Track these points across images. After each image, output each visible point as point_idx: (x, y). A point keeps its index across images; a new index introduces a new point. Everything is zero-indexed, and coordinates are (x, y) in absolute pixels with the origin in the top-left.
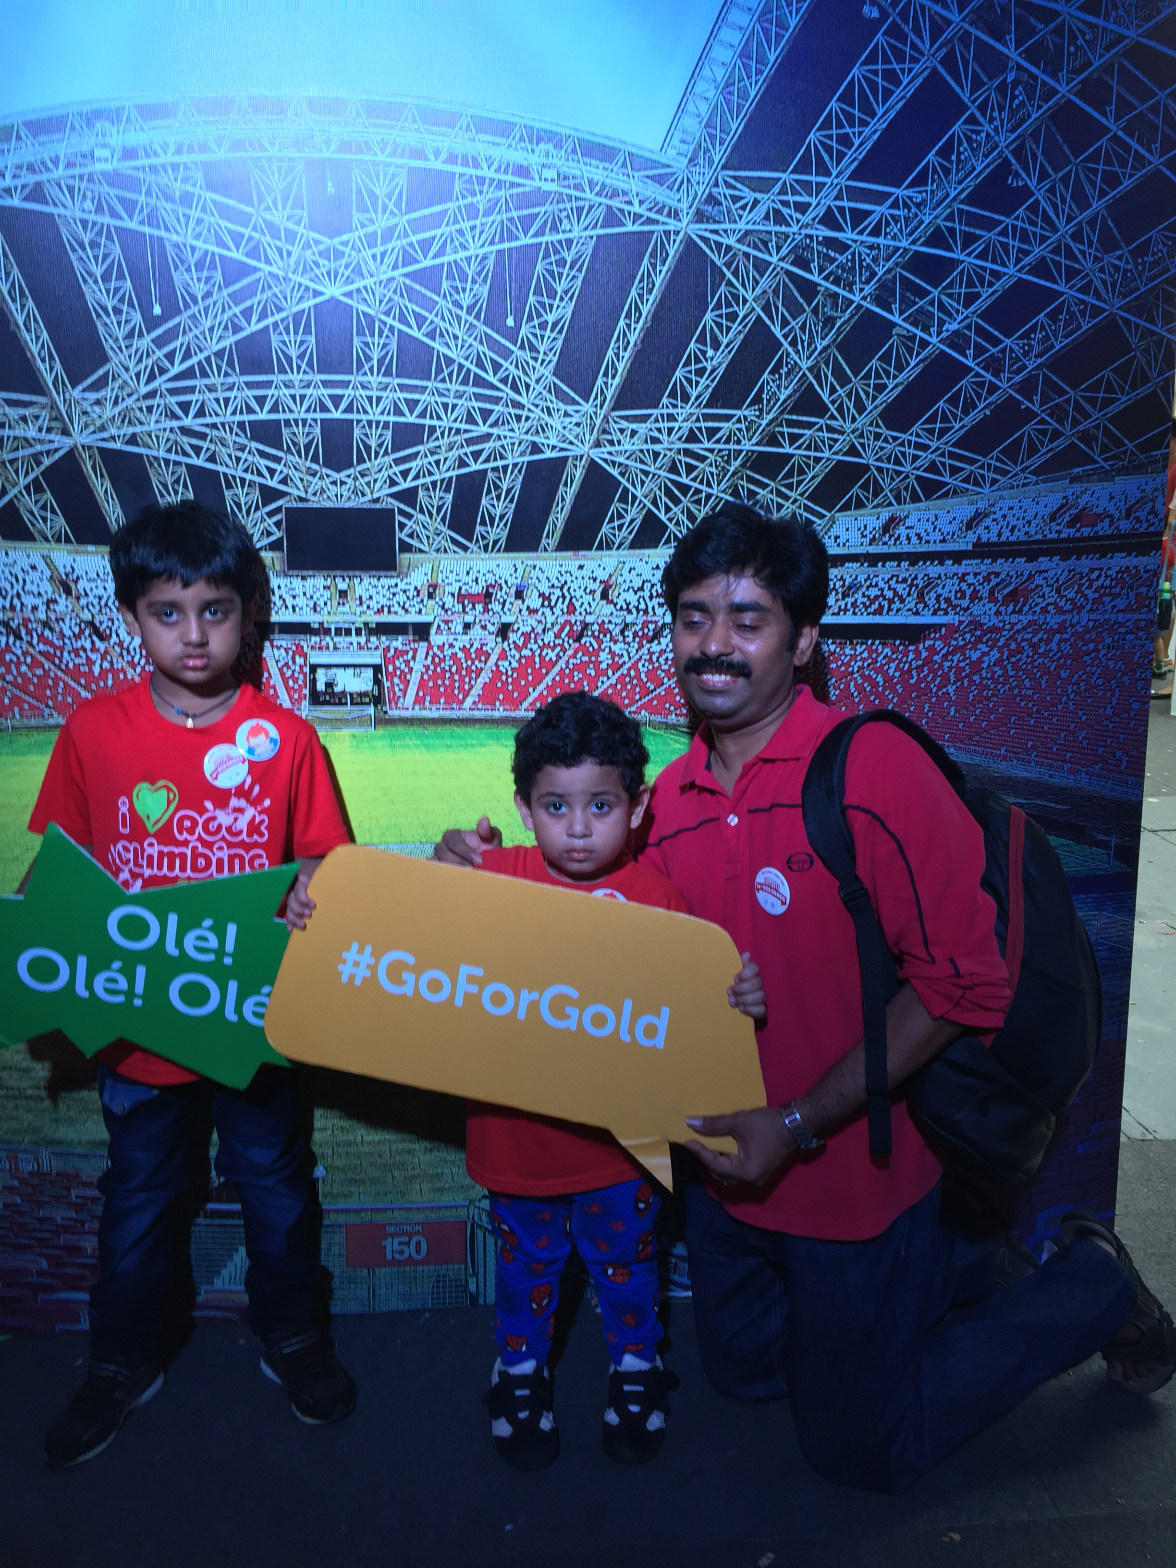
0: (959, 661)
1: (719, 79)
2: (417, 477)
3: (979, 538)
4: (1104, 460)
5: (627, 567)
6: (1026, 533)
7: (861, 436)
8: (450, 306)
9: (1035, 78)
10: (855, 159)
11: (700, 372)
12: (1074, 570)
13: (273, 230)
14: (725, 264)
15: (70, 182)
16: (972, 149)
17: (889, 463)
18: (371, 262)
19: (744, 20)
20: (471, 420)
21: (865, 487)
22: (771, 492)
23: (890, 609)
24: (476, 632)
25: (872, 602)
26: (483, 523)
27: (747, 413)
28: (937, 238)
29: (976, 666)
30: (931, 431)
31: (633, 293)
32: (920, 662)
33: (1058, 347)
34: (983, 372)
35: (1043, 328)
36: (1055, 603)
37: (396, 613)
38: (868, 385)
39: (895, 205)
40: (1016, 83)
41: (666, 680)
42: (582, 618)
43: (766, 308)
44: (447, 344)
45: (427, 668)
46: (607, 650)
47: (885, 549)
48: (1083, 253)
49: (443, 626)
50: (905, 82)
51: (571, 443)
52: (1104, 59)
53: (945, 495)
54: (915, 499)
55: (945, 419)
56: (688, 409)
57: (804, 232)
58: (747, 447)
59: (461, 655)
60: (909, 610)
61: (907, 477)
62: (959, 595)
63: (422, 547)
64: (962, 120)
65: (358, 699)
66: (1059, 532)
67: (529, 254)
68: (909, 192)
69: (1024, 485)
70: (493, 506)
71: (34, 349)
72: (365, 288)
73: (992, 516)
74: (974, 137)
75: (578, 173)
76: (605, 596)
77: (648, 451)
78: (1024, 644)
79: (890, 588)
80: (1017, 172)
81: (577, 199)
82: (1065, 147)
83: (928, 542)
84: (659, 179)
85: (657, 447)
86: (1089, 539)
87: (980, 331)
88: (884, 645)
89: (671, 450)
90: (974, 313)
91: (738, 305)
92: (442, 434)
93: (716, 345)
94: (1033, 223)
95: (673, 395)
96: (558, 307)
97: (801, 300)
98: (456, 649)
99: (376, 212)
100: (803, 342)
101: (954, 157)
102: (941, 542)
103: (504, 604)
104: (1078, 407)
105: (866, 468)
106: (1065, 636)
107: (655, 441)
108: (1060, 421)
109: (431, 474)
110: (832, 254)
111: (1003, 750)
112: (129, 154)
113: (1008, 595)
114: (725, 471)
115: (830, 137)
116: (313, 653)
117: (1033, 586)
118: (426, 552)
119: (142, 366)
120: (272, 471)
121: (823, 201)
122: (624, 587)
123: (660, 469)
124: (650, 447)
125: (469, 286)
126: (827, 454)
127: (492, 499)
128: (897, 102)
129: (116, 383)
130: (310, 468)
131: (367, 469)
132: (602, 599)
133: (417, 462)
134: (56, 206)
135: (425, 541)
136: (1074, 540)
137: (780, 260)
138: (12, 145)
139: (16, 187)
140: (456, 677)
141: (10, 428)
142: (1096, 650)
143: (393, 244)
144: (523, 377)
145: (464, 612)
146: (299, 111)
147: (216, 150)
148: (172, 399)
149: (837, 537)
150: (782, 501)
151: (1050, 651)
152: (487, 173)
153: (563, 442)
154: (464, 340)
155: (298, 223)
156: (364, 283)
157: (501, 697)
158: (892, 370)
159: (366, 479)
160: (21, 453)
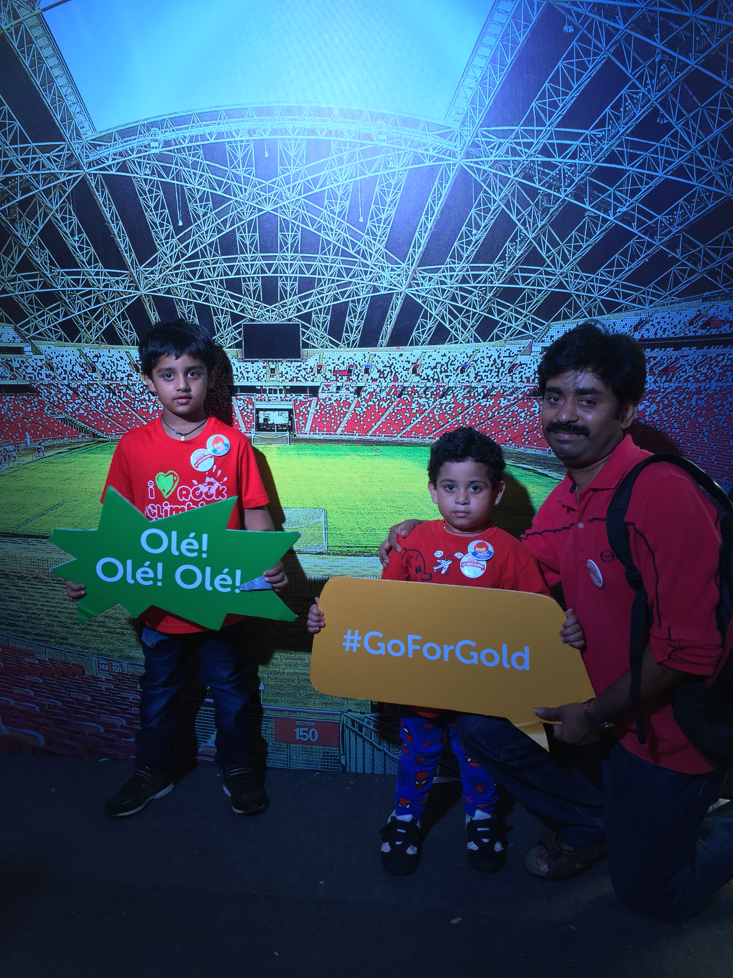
1: (478, 76)
2: (311, 307)
3: (642, 336)
4: (725, 287)
5: (427, 355)
6: (674, 333)
7: (566, 276)
8: (329, 213)
9: (674, 58)
10: (560, 115)
11: (469, 243)
12: (706, 355)
13: (237, 178)
14: (482, 181)
15: (139, 160)
16: (634, 103)
17: (584, 292)
18: (287, 191)
19: (493, 41)
20: (340, 275)
21: (569, 307)
22: (512, 311)
24: (343, 391)
26: (347, 331)
27: (496, 265)
28: (612, 158)
30: (610, 273)
31: (430, 200)
33: (692, 219)
34: (643, 236)
35: (682, 208)
36: (693, 376)
37: (300, 381)
38: (570, 247)
39: (585, 140)
40: (661, 62)
41: (450, 420)
42: (401, 384)
43: (507, 205)
44: (327, 234)
45: (317, 411)
46: (416, 402)
48: (707, 160)
49: (325, 388)
50: (591, 67)
51: (395, 286)
52: (719, 42)
53: (620, 310)
54: (601, 313)
55: (619, 265)
56: (462, 264)
57: (529, 159)
58: (497, 285)
59: (335, 404)
61: (595, 300)
63: (314, 345)
64: (627, 87)
65: (281, 428)
66: (695, 332)
67: (370, 183)
68: (594, 132)
69: (671, 303)
70: (352, 321)
71: (122, 246)
72: (284, 205)
73: (651, 323)
74: (635, 96)
75: (398, 135)
77: (439, 288)
78: (673, 401)
80: (663, 114)
81: (398, 150)
82: (694, 98)
84: (443, 136)
85: (444, 287)
86: (716, 336)
87: (641, 211)
89: (451, 288)
90: (636, 201)
91: (491, 204)
92: (325, 282)
93: (478, 227)
94: (675, 145)
95: (453, 257)
96: (388, 210)
97: (528, 199)
98: (333, 401)
99: (290, 166)
100: (529, 222)
101: (622, 109)
103: (358, 376)
104: (706, 255)
105: (570, 295)
106: (701, 396)
107: (443, 283)
108: (695, 264)
109: (319, 305)
110: (547, 171)
112: (167, 144)
113: (661, 371)
114: (484, 299)
115: (544, 103)
116: (257, 403)
117: (679, 365)
118: (316, 348)
119: (173, 253)
120: (237, 305)
121: (541, 141)
122: (426, 366)
123: (446, 299)
124: (440, 286)
125: (339, 201)
126: (545, 288)
127: (351, 318)
128: (585, 80)
129: (161, 262)
130: (256, 303)
131: (285, 303)
132: (413, 373)
133: (312, 298)
134: (133, 173)
135: (316, 341)
136: (706, 336)
137: (515, 177)
138: (112, 144)
139: (114, 164)
140: (333, 417)
141: (111, 287)
142: (722, 405)
143: (299, 182)
144: (368, 250)
145: (337, 380)
146: (251, 115)
147: (209, 138)
148: (188, 270)
149: (552, 337)
150: (518, 316)
151: (691, 405)
152: (348, 139)
153: (391, 285)
154: (336, 231)
155: (250, 174)
156: (283, 203)
157: (357, 428)
158: (585, 237)
159: (285, 309)
160: (116, 299)
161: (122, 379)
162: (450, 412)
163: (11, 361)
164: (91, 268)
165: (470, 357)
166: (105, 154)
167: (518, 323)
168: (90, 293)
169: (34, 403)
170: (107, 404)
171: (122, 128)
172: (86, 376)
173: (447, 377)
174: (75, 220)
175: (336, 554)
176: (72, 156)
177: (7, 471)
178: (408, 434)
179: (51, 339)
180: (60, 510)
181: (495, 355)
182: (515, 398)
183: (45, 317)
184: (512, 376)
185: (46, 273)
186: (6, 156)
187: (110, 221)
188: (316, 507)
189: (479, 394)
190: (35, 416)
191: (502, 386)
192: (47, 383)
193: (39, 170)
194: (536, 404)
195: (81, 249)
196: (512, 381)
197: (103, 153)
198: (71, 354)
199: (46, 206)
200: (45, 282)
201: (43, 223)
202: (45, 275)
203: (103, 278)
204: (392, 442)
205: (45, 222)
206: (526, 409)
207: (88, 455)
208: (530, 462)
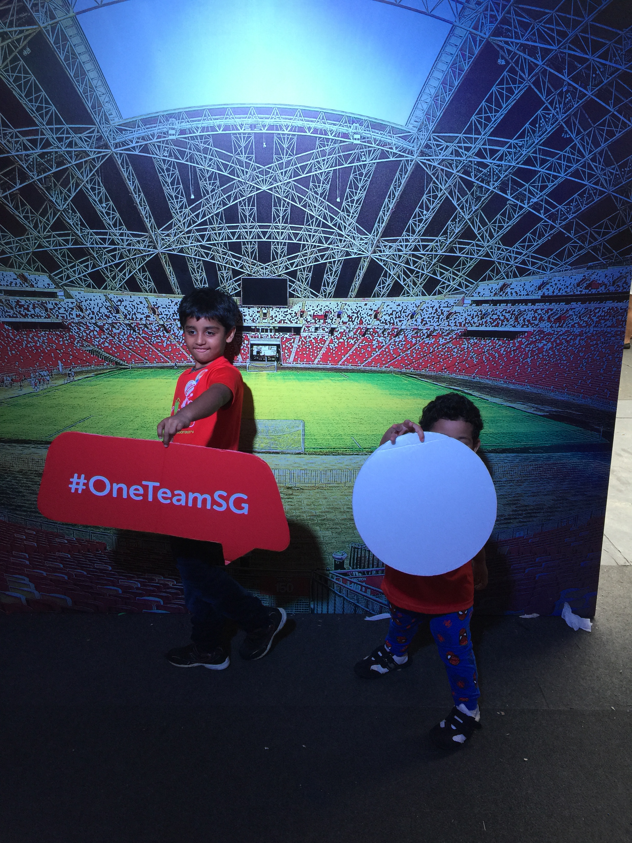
0: (533, 348)
1: (432, 94)
2: (297, 266)
3: (544, 294)
4: (603, 259)
5: (386, 305)
6: (566, 292)
7: (491, 248)
8: (313, 193)
9: (576, 89)
10: (493, 127)
11: (420, 221)
12: (587, 308)
13: (240, 163)
14: (432, 174)
15: (159, 144)
16: (546, 121)
17: (504, 260)
18: (280, 175)
19: (444, 67)
20: (320, 242)
21: (492, 271)
22: (450, 273)
23: (502, 324)
24: (320, 331)
25: (494, 321)
26: (324, 286)
27: (440, 238)
28: (528, 161)
29: (540, 350)
30: (523, 246)
31: (392, 187)
32: (515, 348)
33: (583, 209)
34: (548, 220)
35: (576, 201)
36: (578, 323)
37: (287, 323)
38: (495, 226)
39: (510, 147)
40: (567, 91)
41: (401, 353)
42: (365, 326)
43: (450, 193)
44: (311, 210)
45: (299, 346)
46: (376, 340)
47: (501, 298)
48: (596, 167)
49: (306, 329)
50: (516, 92)
51: (363, 251)
52: (608, 80)
53: (529, 275)
54: (515, 276)
55: (530, 241)
56: (415, 237)
57: (468, 159)
58: (440, 253)
59: (313, 341)
60: (511, 325)
61: (512, 266)
62: (534, 319)
63: (298, 295)
64: (542, 109)
65: (270, 359)
66: (581, 291)
67: (347, 171)
68: (516, 141)
69: (565, 270)
70: (329, 278)
71: (143, 213)
72: (278, 186)
73: (550, 284)
74: (547, 116)
75: (369, 136)
76: (376, 317)
77: (396, 254)
78: (563, 341)
79: (502, 315)
80: (566, 131)
81: (369, 147)
82: (589, 120)
83: (520, 295)
84: (404, 138)
85: (400, 253)
86: (595, 294)
88: (499, 340)
89: (406, 254)
90: (544, 194)
91: (438, 192)
92: (308, 247)
93: (428, 209)
94: (573, 154)
95: (408, 231)
96: (359, 193)
97: (466, 189)
98: (312, 339)
99: (283, 155)
100: (466, 207)
101: (537, 125)
102: (526, 295)
103: (332, 320)
104: (592, 235)
105: (493, 262)
106: (582, 337)
107: (400, 250)
108: (583, 242)
109: (303, 265)
110: (481, 169)
111: (552, 387)
112: (183, 132)
113: (556, 319)
114: (430, 263)
115: (481, 118)
116: (252, 339)
117: (568, 315)
118: (300, 298)
119: (186, 220)
120: (237, 263)
121: (477, 146)
122: (384, 313)
123: (401, 263)
125: (321, 185)
126: (476, 256)
127: (328, 275)
128: (512, 102)
129: (175, 227)
130: (252, 262)
131: (276, 262)
132: (375, 318)
133: (297, 259)
134: (153, 154)
135: (300, 293)
136: (588, 295)
137: (457, 172)
138: (136, 129)
139: (137, 146)
140: (311, 350)
141: (133, 246)
142: (597, 344)
143: (290, 168)
144: (343, 223)
145: (315, 323)
146: (252, 113)
147: (218, 130)
148: (198, 234)
149: (479, 293)
150: (455, 277)
151: (575, 344)
152: (330, 137)
153: (360, 251)
154: (318, 208)
155: (250, 160)
156: (277, 185)
157: (330, 359)
158: (506, 220)
159: (276, 267)
160: (137, 256)
161: (141, 319)
162: (402, 348)
163: (46, 303)
164: (116, 230)
165: (418, 307)
166: (130, 138)
167: (455, 282)
168: (115, 250)
169: (66, 337)
170: (128, 338)
171: (145, 117)
172: (111, 316)
173: (400, 321)
174: (103, 190)
175: (311, 454)
176: (101, 138)
177: (41, 392)
178: (369, 364)
179: (81, 286)
180: (87, 423)
181: (437, 306)
182: (450, 338)
183: (76, 268)
184: (449, 321)
185: (77, 232)
186: (42, 134)
187: (133, 192)
188: (296, 419)
189: (424, 335)
190: (66, 347)
191: (441, 329)
192: (77, 321)
193: (72, 147)
194: (466, 342)
195: (108, 214)
196: (449, 325)
197: (127, 136)
198: (98, 298)
199: (78, 177)
200: (76, 240)
201: (75, 191)
202: (76, 234)
203: (126, 238)
204: (357, 370)
205: (77, 191)
206: (458, 346)
207: (112, 379)
208: (459, 385)
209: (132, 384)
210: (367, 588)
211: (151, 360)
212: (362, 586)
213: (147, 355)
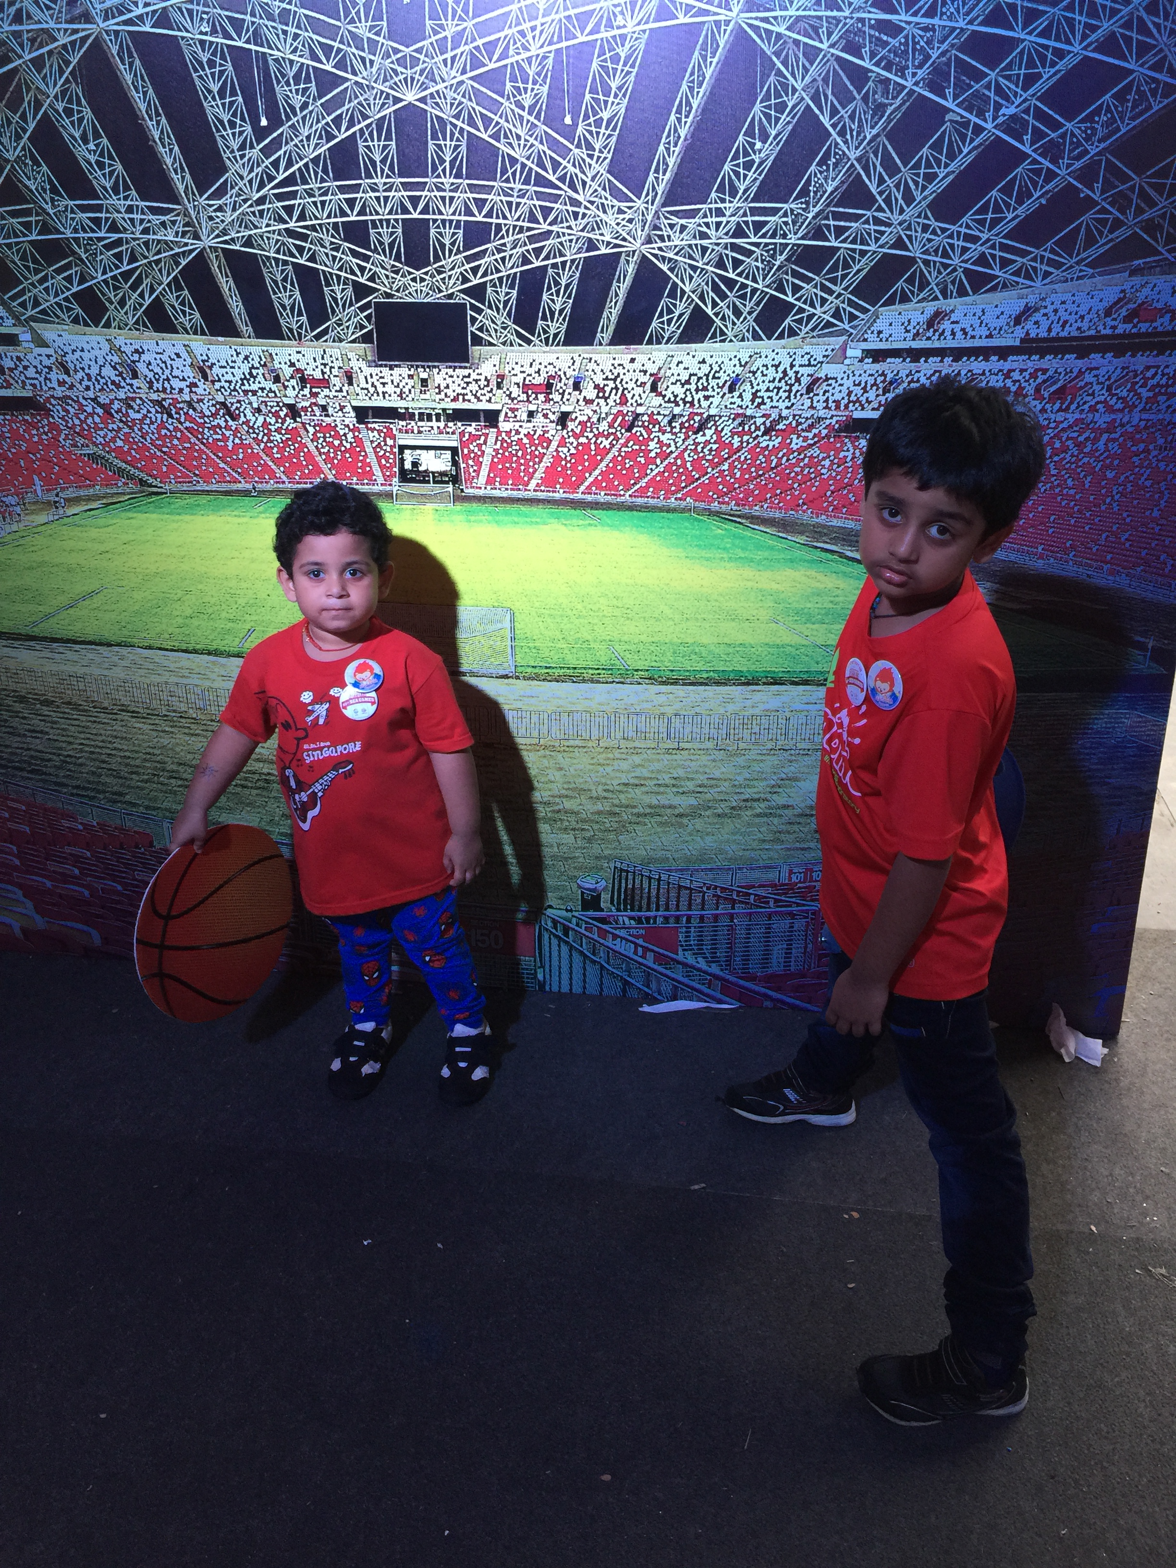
2: (485, 274)
3: (1027, 334)
4: (1169, 251)
5: (675, 361)
6: (1079, 328)
7: (909, 228)
8: (513, 107)
11: (748, 166)
12: (1128, 367)
13: (357, 41)
14: (774, 53)
17: (937, 256)
18: (442, 66)
20: (533, 219)
21: (910, 281)
22: (816, 287)
24: (539, 419)
26: (544, 318)
27: (793, 206)
28: (996, 16)
30: (982, 222)
31: (684, 87)
33: (1124, 130)
34: (1040, 159)
35: (1109, 110)
36: (1105, 402)
37: (469, 401)
38: (918, 175)
41: (709, 470)
42: (633, 409)
43: (815, 98)
44: (510, 144)
45: (496, 451)
46: (656, 440)
47: (928, 345)
48: (1158, 26)
49: (510, 414)
51: (624, 239)
53: (994, 289)
54: (962, 293)
55: (997, 209)
56: (736, 203)
57: (855, 15)
58: (793, 241)
59: (525, 441)
61: (955, 270)
63: (491, 340)
65: (440, 478)
66: (1114, 328)
67: (583, 52)
69: (1079, 278)
70: (553, 301)
71: (169, 161)
72: (438, 92)
73: (1043, 311)
77: (696, 245)
78: (1069, 442)
83: (973, 337)
85: (705, 242)
86: (1147, 335)
89: (718, 244)
90: (1033, 95)
91: (787, 95)
92: (507, 231)
93: (764, 138)
95: (721, 189)
96: (613, 103)
97: (851, 88)
98: (521, 436)
99: (447, 20)
100: (852, 130)
102: (987, 337)
103: (563, 394)
104: (1143, 194)
105: (912, 261)
106: (1113, 436)
107: (704, 236)
108: (1122, 211)
109: (498, 271)
110: (885, 38)
111: (1040, 548)
113: (1054, 392)
114: (770, 265)
116: (401, 435)
117: (1082, 383)
118: (494, 345)
119: (253, 174)
120: (362, 269)
122: (673, 380)
123: (707, 264)
124: (699, 242)
125: (530, 86)
126: (873, 247)
127: (552, 294)
129: (234, 191)
130: (393, 266)
131: (443, 266)
132: (651, 391)
133: (486, 259)
134: (179, 30)
135: (493, 334)
136: (1130, 336)
137: (830, 46)
139: (147, 14)
140: (522, 461)
141: (154, 233)
142: (1147, 451)
143: (461, 49)
144: (580, 175)
145: (528, 401)
148: (279, 204)
149: (880, 332)
150: (826, 296)
151: (1097, 450)
153: (616, 238)
154: (526, 140)
155: (378, 34)
156: (436, 88)
157: (561, 480)
158: (944, 159)
159: (442, 276)
160: (164, 255)
161: (181, 391)
162: (710, 457)
164: (119, 199)
165: (744, 366)
167: (826, 308)
168: (118, 242)
169: (43, 427)
170: (159, 433)
172: (123, 384)
173: (707, 398)
174: (88, 113)
175: (529, 679)
177: (10, 537)
178: (642, 492)
179: (62, 322)
180: (97, 601)
181: (786, 363)
182: (815, 435)
183: (49, 284)
184: (811, 398)
185: (45, 206)
187: (146, 116)
188: (496, 604)
189: (757, 429)
190: (47, 448)
191: (794, 416)
192: (60, 395)
193: (21, 24)
194: (849, 445)
195: (101, 165)
196: (812, 407)
198: (95, 345)
199: (37, 88)
201: (34, 118)
202: (44, 210)
203: (140, 216)
204: (617, 504)
205: (38, 117)
206: (832, 453)
207: (135, 515)
208: (835, 540)
209: (175, 525)
210: (646, 949)
211: (206, 477)
212: (636, 945)
213: (198, 467)
